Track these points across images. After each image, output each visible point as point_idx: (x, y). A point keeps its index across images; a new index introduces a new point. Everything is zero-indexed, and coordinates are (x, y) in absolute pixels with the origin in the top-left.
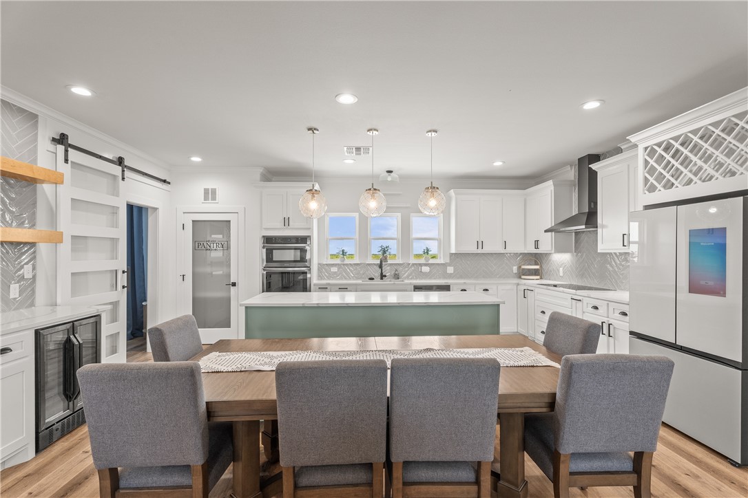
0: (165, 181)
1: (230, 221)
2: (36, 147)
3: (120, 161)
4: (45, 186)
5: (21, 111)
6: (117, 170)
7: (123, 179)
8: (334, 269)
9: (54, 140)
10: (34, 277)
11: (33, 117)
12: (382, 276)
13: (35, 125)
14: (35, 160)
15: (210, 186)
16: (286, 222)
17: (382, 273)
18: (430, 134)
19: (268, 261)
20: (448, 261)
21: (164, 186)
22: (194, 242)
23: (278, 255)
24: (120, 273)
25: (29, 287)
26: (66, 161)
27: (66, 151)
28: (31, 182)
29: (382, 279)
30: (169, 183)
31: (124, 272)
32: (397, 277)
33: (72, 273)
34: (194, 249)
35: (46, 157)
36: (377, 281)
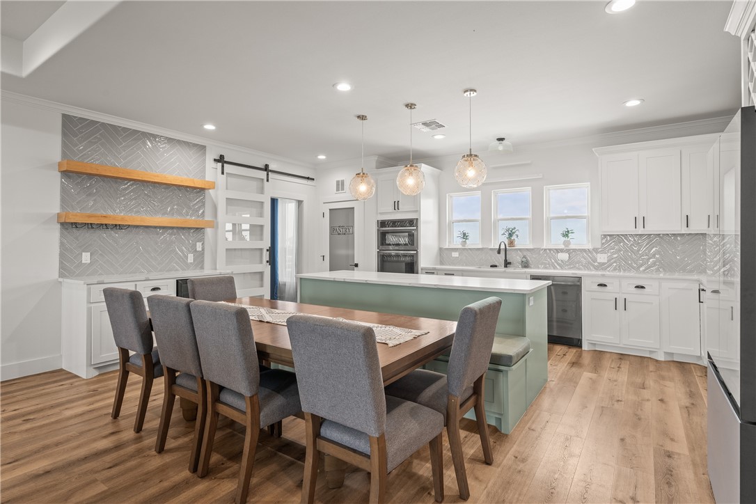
0: (308, 178)
1: (353, 208)
2: (205, 167)
3: (266, 168)
4: (210, 190)
5: (195, 145)
6: (263, 174)
7: (268, 180)
8: (455, 254)
9: (215, 160)
10: (203, 249)
11: (202, 148)
12: (507, 264)
13: (204, 154)
14: (205, 177)
15: (340, 179)
16: (396, 205)
17: (506, 260)
18: (468, 93)
19: (382, 244)
20: (598, 245)
21: (310, 182)
22: (331, 227)
23: (391, 239)
24: (265, 251)
25: (200, 257)
26: (223, 173)
27: (223, 166)
28: (202, 190)
29: (506, 266)
30: (313, 179)
31: (267, 250)
32: (526, 265)
33: (227, 249)
34: (331, 234)
35: (212, 171)
36: (501, 269)
